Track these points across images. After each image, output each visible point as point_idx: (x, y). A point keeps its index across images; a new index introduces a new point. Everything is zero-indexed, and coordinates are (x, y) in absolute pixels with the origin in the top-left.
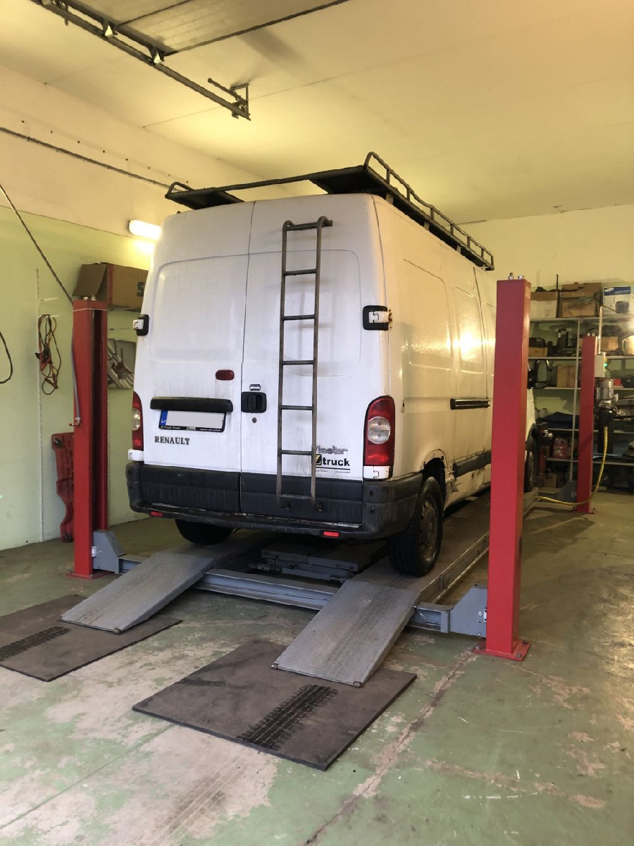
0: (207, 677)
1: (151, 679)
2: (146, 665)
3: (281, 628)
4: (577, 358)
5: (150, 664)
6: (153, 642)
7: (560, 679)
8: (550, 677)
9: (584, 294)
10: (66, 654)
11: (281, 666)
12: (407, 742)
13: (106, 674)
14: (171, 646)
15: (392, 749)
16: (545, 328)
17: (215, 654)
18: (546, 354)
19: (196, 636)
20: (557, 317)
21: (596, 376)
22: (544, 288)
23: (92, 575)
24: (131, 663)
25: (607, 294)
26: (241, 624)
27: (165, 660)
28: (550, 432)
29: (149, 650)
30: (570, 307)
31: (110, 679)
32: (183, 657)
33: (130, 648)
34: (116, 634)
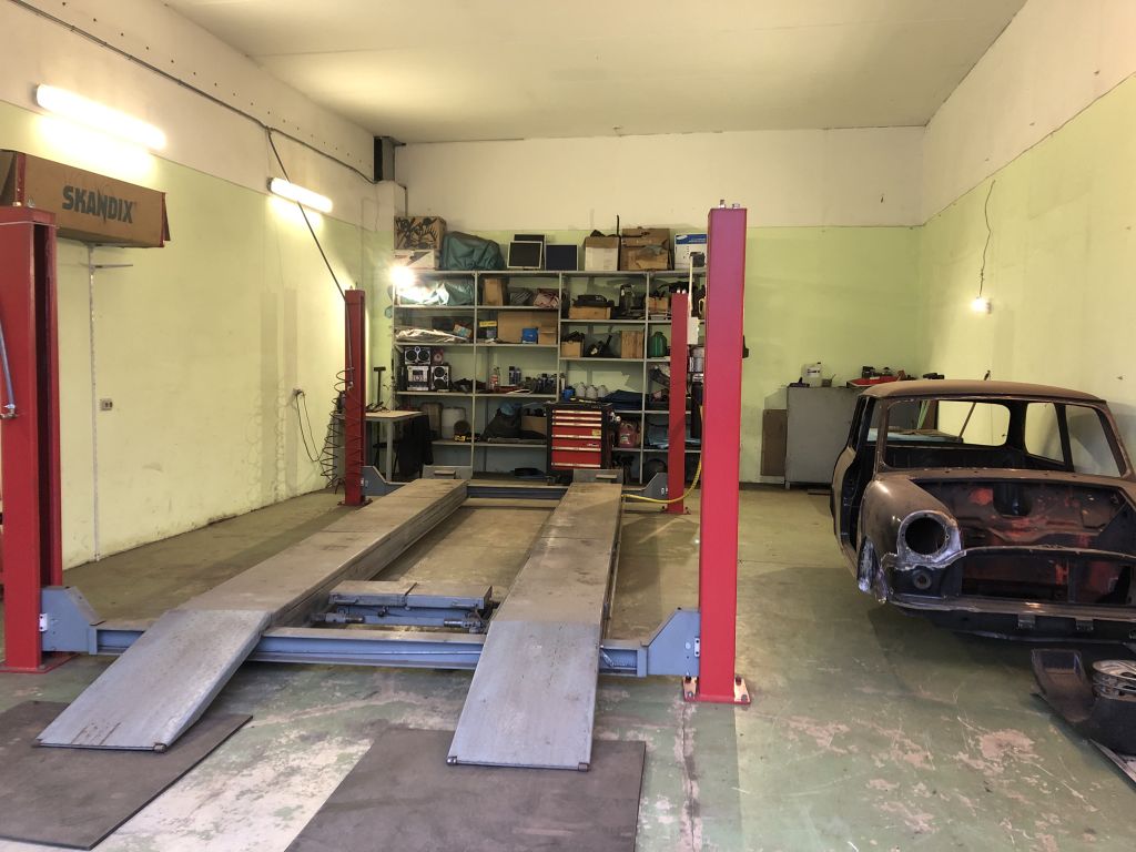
0: (360, 794)
1: (270, 814)
2: (243, 793)
3: (412, 706)
4: (647, 321)
5: (249, 791)
6: (228, 754)
7: (807, 719)
8: (794, 717)
9: (650, 242)
10: (88, 799)
11: (462, 758)
12: (697, 832)
13: (186, 820)
14: (258, 757)
15: (688, 847)
16: (601, 283)
17: (342, 759)
18: (609, 316)
19: (292, 737)
20: (619, 269)
21: (689, 343)
22: (602, 232)
23: (42, 667)
24: (215, 795)
25: (679, 242)
26: (347, 708)
27: (269, 780)
28: (617, 414)
29: (228, 769)
30: (638, 258)
31: (198, 826)
32: (293, 771)
33: (195, 772)
34: (159, 752)
